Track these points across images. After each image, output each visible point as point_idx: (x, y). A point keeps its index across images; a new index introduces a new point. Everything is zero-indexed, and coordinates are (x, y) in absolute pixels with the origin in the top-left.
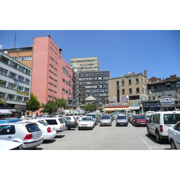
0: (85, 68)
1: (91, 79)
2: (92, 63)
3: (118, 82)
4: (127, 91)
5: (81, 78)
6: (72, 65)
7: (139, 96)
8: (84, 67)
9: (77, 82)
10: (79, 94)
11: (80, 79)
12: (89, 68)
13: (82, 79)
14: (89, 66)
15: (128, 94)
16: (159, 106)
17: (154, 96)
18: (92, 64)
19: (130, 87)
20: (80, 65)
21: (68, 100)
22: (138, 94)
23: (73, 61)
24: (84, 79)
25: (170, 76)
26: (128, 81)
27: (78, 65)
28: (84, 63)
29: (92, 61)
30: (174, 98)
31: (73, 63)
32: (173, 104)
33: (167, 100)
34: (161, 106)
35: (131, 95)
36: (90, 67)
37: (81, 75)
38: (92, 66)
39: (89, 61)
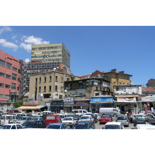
0: (47, 56)
1: (40, 71)
2: (55, 50)
3: (37, 79)
4: (42, 89)
5: (29, 70)
6: (33, 53)
7: (50, 95)
8: (46, 54)
9: (25, 75)
10: (27, 88)
11: (28, 72)
12: (52, 56)
13: (31, 71)
14: (52, 54)
15: (43, 92)
16: (62, 106)
17: (69, 94)
18: (56, 52)
19: (45, 85)
20: (42, 53)
21: (10, 96)
22: (50, 93)
23: (34, 48)
24: (32, 71)
25: (112, 70)
26: (44, 78)
27: (40, 53)
28: (47, 50)
29: (56, 47)
30: (73, 98)
31: (34, 50)
32: (72, 104)
33: (69, 99)
34: (64, 106)
35: (45, 93)
36: (54, 55)
37: (30, 67)
38: (55, 54)
39: (52, 48)
